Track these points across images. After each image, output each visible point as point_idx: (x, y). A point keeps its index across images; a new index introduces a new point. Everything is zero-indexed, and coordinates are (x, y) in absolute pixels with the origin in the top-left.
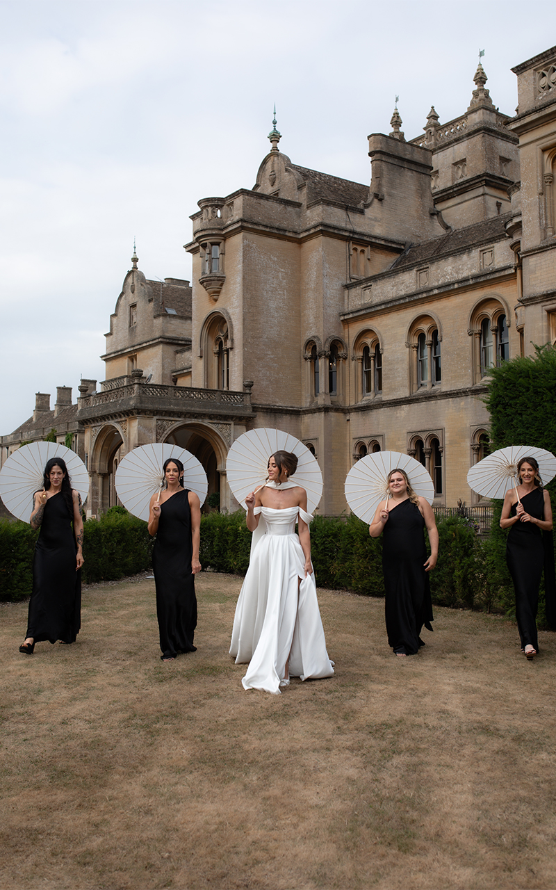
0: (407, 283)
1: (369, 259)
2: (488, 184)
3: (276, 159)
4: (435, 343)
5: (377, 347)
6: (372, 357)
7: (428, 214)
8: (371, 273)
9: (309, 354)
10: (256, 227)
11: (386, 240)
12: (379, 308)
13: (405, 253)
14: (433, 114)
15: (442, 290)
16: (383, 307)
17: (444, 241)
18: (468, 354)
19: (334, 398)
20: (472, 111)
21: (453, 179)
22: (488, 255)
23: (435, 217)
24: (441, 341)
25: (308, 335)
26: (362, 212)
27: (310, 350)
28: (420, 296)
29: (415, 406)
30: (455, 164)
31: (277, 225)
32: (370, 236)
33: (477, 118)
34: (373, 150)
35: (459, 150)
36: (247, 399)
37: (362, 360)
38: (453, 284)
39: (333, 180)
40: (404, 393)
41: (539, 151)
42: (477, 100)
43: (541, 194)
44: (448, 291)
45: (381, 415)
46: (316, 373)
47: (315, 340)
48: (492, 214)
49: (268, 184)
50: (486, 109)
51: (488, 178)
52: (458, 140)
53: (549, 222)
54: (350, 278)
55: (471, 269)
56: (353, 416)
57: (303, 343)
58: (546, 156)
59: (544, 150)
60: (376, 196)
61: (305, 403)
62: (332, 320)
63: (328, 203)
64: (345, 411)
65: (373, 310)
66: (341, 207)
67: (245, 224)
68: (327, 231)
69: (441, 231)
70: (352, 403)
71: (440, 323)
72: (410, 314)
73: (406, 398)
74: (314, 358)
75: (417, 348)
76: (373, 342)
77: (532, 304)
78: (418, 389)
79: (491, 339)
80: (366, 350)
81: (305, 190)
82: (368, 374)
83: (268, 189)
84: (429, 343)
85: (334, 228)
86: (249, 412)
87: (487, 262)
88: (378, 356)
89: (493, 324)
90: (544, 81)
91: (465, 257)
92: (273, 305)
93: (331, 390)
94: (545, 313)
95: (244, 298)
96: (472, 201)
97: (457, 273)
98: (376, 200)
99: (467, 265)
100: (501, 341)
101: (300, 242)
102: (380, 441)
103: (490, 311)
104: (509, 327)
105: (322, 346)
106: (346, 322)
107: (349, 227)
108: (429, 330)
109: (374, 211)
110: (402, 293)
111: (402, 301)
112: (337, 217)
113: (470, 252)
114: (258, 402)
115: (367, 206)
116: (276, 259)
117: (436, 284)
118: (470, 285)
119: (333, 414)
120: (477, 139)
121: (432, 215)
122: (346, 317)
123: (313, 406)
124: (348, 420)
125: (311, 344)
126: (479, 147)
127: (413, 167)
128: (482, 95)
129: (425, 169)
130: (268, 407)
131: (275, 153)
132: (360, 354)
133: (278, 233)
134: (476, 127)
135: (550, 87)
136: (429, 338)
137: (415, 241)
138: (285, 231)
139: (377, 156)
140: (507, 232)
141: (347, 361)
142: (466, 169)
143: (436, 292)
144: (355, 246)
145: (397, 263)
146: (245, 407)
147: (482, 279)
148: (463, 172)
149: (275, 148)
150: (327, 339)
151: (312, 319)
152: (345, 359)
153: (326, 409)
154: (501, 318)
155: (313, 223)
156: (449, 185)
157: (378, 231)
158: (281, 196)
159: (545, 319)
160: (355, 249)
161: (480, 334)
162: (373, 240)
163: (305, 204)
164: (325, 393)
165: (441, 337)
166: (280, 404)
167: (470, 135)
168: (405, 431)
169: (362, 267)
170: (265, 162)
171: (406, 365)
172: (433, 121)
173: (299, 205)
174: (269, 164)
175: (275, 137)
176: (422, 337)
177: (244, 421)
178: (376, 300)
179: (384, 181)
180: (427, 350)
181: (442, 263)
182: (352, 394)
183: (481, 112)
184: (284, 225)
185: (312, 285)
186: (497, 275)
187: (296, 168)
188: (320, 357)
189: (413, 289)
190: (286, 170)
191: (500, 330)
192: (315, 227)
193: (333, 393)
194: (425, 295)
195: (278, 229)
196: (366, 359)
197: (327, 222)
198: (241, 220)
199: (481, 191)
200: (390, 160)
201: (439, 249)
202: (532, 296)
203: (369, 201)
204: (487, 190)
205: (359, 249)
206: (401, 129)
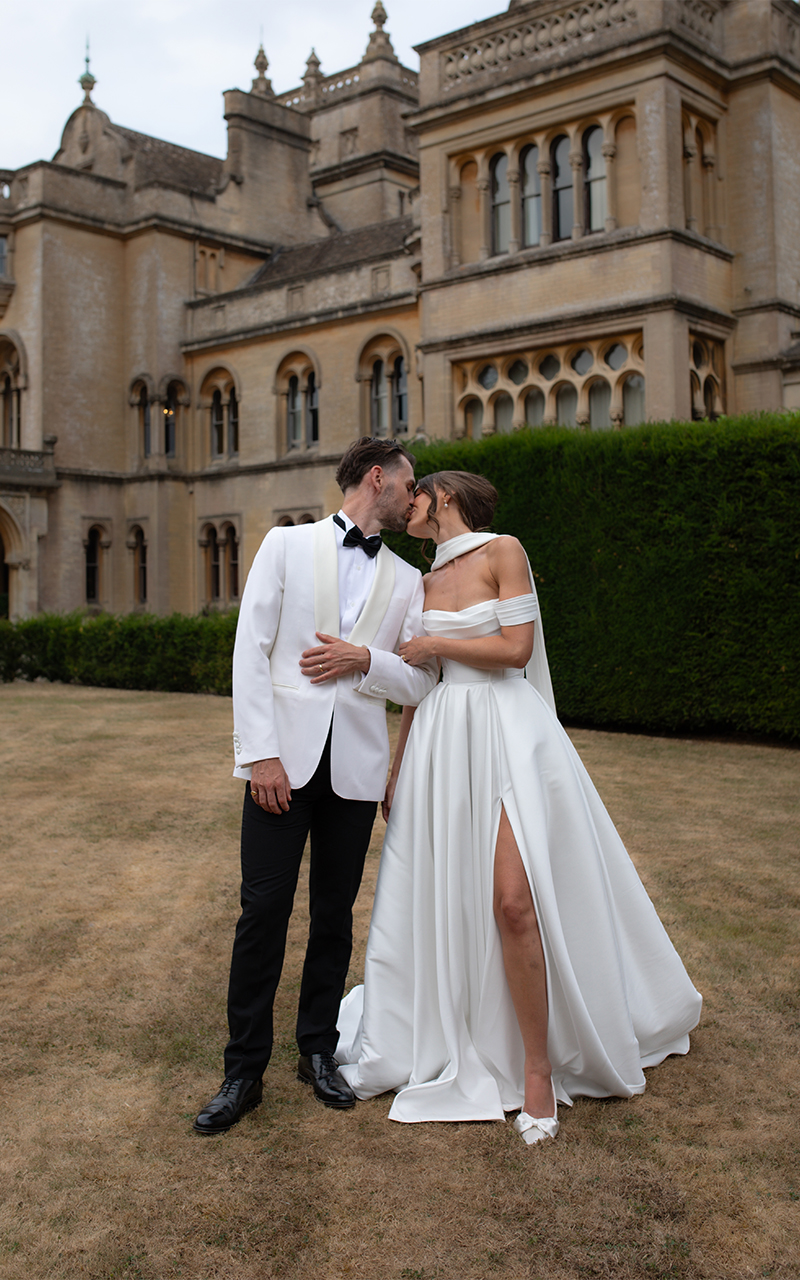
0: (273, 305)
1: (222, 267)
2: (388, 166)
3: (89, 114)
4: (311, 390)
5: (232, 392)
6: (225, 405)
7: (304, 205)
8: (225, 289)
9: (136, 398)
10: (62, 216)
11: (246, 241)
12: (235, 338)
13: (272, 259)
14: (313, 58)
15: (322, 319)
16: (241, 337)
17: (326, 247)
18: (355, 405)
19: (173, 462)
20: (367, 61)
21: (341, 154)
22: (382, 276)
23: (315, 210)
24: (320, 387)
25: (137, 371)
26: (212, 200)
27: (138, 393)
28: (293, 325)
29: (284, 475)
30: (344, 133)
31: (91, 212)
32: (224, 235)
33: (374, 71)
34: (229, 111)
35: (350, 114)
36: (49, 461)
37: (212, 408)
38: (336, 311)
39: (171, 148)
40: (269, 456)
41: (444, 158)
42: (375, 46)
43: (446, 212)
44: (329, 320)
45: (237, 486)
46: (146, 424)
47: (146, 379)
48: (393, 212)
49: (77, 150)
50: (386, 59)
51: (387, 158)
52: (347, 100)
53: (455, 248)
54: (196, 293)
55: (360, 293)
56: (198, 487)
57: (128, 383)
58: (453, 163)
59: (450, 156)
60: (233, 178)
61: (131, 468)
62: (170, 351)
63: (166, 186)
64: (188, 480)
65: (227, 340)
66: (183, 192)
67: (47, 212)
68: (162, 225)
69: (321, 231)
70: (197, 469)
71: (318, 363)
72: (279, 349)
73: (271, 464)
74: (144, 405)
75: (287, 395)
76: (227, 385)
77: (433, 352)
78: (289, 450)
79: (385, 388)
80: (217, 395)
81: (132, 165)
82: (219, 428)
83: (76, 159)
84: (304, 389)
85: (174, 222)
86: (51, 480)
87: (382, 285)
88: (234, 405)
89: (388, 368)
90: (450, 68)
91: (352, 276)
92: (85, 327)
93: (167, 449)
94: (448, 364)
95: (44, 317)
96: (365, 188)
97: (342, 296)
98: (232, 185)
99: (355, 287)
100: (398, 390)
101: (125, 238)
102: (235, 522)
103: (384, 351)
104: (408, 372)
105: (157, 388)
106: (189, 356)
107: (195, 221)
108: (304, 371)
109: (229, 199)
110: (268, 319)
111: (267, 331)
112: (177, 206)
113: (359, 270)
114: (64, 466)
115: (220, 192)
116: (89, 262)
117: (313, 310)
118: (359, 315)
119: (170, 485)
120: (374, 101)
121: (310, 206)
122: (190, 348)
123: (142, 473)
124: (192, 493)
125: (139, 385)
126: (376, 113)
127: (285, 138)
128: (380, 40)
129: (301, 142)
130: (77, 473)
131: (88, 106)
132: (209, 401)
133: (92, 225)
134: (372, 85)
135: (457, 77)
136: (303, 383)
137: (286, 243)
138: (102, 222)
139: (235, 121)
140: (407, 247)
141: (190, 411)
142: (358, 142)
143: (313, 320)
144: (203, 248)
145: (262, 275)
146: (46, 473)
147: (375, 308)
148: (354, 144)
149: (87, 99)
150: (162, 380)
151: (140, 349)
152: (187, 406)
153: (161, 477)
154: (398, 361)
155: (143, 213)
156: (335, 162)
157: (235, 227)
158: (98, 170)
159: (448, 371)
160: (203, 253)
161: (371, 381)
162: (228, 241)
163: (131, 183)
164: (160, 455)
165: (320, 382)
166: (95, 468)
167: (364, 94)
168: (270, 509)
169: (211, 278)
170: (73, 118)
171: (271, 419)
172: (313, 68)
173: (123, 186)
174: (79, 122)
175: (88, 83)
176: (294, 381)
177: (44, 493)
178: (232, 327)
179: (245, 157)
180: (300, 400)
181: (322, 282)
182: (197, 456)
183: (379, 64)
184: (102, 213)
185: (141, 301)
186: (394, 304)
187: (119, 129)
188: (152, 403)
189: (282, 314)
190: (105, 133)
191: (397, 376)
192: (147, 219)
193: (170, 453)
194: (298, 324)
195: (94, 219)
196: (217, 408)
197: (165, 212)
198: (42, 205)
199: (377, 174)
200: (253, 128)
201: (318, 259)
202: (433, 341)
203: (223, 184)
204: (387, 174)
205: (209, 251)
206: (268, 74)
